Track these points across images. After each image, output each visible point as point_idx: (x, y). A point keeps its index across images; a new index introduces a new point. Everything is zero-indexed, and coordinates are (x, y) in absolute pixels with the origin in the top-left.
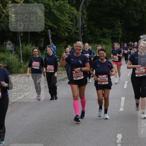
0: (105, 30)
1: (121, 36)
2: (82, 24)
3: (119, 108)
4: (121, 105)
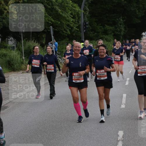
0: (107, 27)
1: (123, 33)
2: (84, 21)
3: (121, 105)
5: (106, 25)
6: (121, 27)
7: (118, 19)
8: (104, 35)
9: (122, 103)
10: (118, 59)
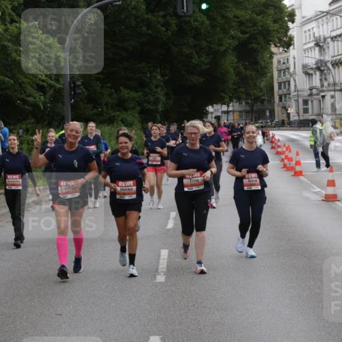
0: (125, 93)
1: (162, 107)
2: (71, 79)
3: (155, 276)
4: (160, 267)
5: (121, 88)
6: (157, 92)
7: (151, 73)
8: (118, 111)
9: (160, 271)
10: (155, 161)
